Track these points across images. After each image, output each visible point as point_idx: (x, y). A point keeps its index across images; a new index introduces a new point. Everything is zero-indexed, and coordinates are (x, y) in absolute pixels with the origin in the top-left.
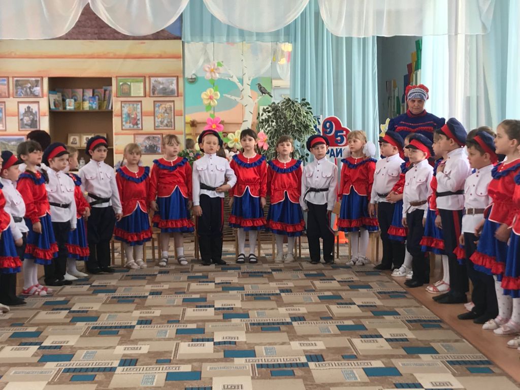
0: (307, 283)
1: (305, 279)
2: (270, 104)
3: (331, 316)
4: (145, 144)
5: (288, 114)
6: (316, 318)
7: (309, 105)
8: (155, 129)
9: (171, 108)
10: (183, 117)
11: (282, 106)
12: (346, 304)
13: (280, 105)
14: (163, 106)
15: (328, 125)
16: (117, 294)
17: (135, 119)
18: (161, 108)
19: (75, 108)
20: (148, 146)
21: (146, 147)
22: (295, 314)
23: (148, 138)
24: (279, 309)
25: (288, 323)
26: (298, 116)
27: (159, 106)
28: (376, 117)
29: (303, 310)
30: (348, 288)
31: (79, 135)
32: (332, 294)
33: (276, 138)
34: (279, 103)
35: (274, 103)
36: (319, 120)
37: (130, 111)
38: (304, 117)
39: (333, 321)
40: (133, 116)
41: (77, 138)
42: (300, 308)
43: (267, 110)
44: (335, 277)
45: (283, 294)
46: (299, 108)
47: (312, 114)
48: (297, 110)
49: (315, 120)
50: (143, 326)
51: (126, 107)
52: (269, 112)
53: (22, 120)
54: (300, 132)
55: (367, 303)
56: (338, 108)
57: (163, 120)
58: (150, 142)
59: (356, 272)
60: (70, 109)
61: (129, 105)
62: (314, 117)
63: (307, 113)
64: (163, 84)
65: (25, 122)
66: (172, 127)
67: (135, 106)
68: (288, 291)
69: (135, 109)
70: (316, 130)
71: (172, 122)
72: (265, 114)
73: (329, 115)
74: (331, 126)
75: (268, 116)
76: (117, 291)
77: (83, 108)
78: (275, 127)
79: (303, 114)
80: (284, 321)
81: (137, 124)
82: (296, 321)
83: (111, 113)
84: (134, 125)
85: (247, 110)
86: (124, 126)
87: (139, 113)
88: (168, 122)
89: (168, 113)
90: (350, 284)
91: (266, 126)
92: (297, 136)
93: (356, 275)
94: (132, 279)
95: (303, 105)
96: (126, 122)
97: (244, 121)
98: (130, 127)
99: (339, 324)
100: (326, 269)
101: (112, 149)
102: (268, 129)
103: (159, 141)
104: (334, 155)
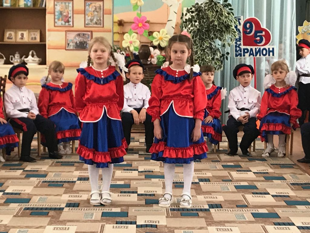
0: (225, 173)
1: (222, 170)
2: (194, 5)
3: (247, 204)
4: (75, 41)
5: (210, 14)
6: (232, 206)
7: (231, 6)
8: (85, 27)
9: (100, 7)
10: (111, 16)
11: (205, 6)
12: (261, 194)
13: (203, 6)
14: (93, 5)
15: (248, 25)
16: (47, 179)
17: (66, 16)
18: (91, 7)
19: (11, 6)
20: (78, 42)
21: (76, 43)
22: (212, 202)
23: (79, 35)
24: (198, 196)
25: (206, 210)
26: (220, 17)
27: (89, 5)
28: (293, 19)
29: (220, 198)
30: (263, 179)
31: (14, 30)
32: (248, 184)
33: (198, 37)
34: (202, 4)
35: (197, 4)
36: (240, 21)
37: (62, 9)
38: (226, 17)
39: (249, 209)
40: (64, 14)
41: (13, 33)
42: (217, 196)
43: (191, 10)
44: (251, 169)
45: (201, 183)
46: (221, 9)
47: (233, 15)
48: (219, 10)
49: (236, 20)
50: (71, 208)
51: (58, 5)
52: (192, 12)
54: (221, 32)
55: (281, 193)
56: (258, 11)
57: (92, 18)
58: (80, 39)
59: (271, 164)
60: (7, 6)
61: (61, 3)
62: (235, 17)
63: (229, 14)
66: (101, 24)
67: (67, 4)
68: (207, 180)
69: (67, 7)
70: (236, 30)
71: (101, 20)
72: (188, 14)
73: (249, 16)
74: (251, 27)
75: (192, 16)
76: (47, 176)
77: (19, 5)
78: (198, 26)
79: (225, 15)
80: (202, 208)
81: (68, 22)
82: (213, 208)
83: (44, 10)
84: (65, 22)
85: (172, 10)
86: (56, 23)
87: (70, 11)
88: (97, 20)
89: (97, 12)
90: (265, 175)
91: (189, 26)
92: (219, 36)
93: (271, 168)
94: (62, 165)
95: (225, 6)
96: (59, 20)
97: (168, 21)
98: (62, 24)
99: (254, 212)
100: (243, 162)
101: (45, 45)
102: (191, 28)
103: (89, 37)
104: (253, 54)
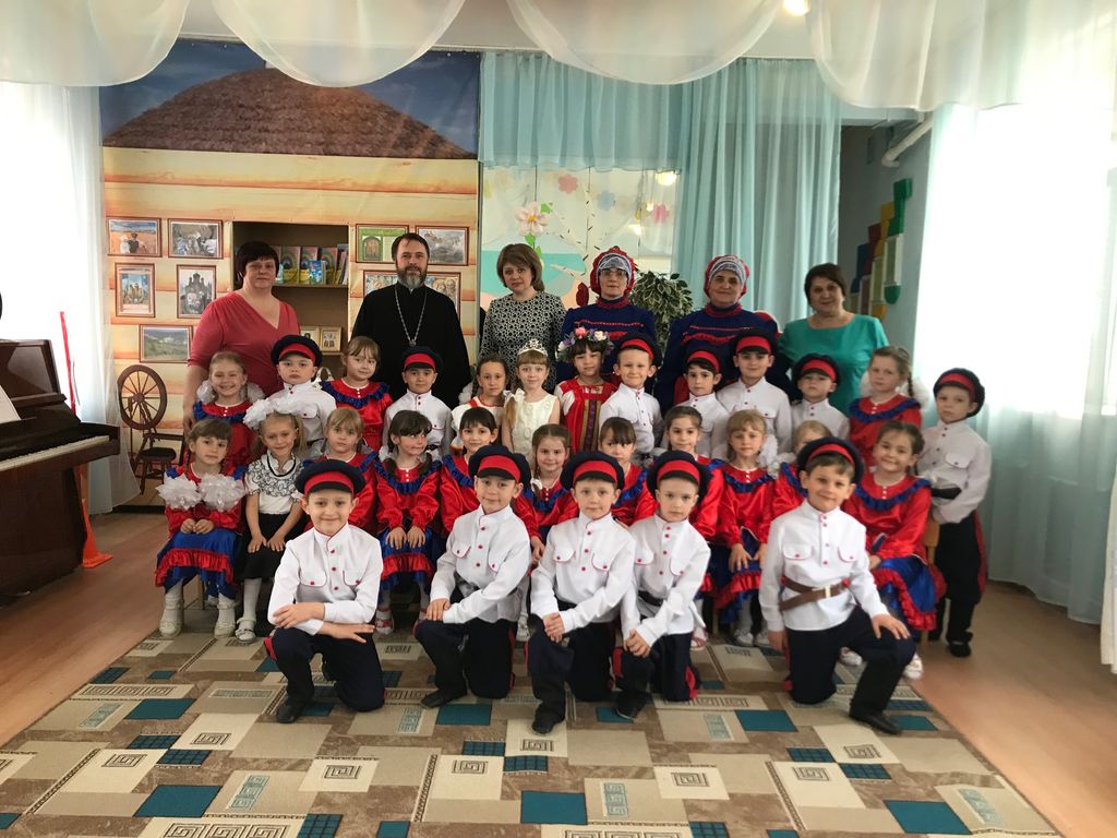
9: (453, 285)
10: (476, 301)
14: (439, 281)
19: (284, 281)
51: (371, 281)
53: (183, 298)
61: (379, 277)
64: (440, 241)
65: (190, 302)
67: (389, 279)
77: (300, 281)
83: (345, 291)
